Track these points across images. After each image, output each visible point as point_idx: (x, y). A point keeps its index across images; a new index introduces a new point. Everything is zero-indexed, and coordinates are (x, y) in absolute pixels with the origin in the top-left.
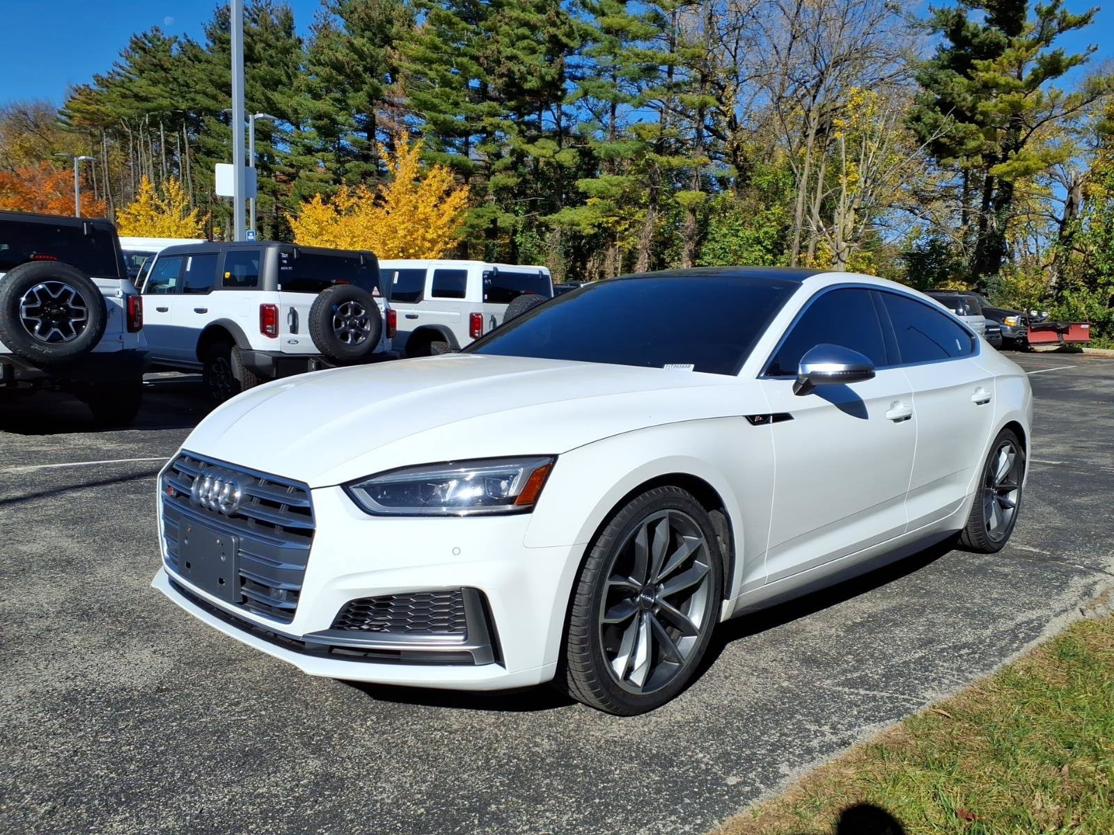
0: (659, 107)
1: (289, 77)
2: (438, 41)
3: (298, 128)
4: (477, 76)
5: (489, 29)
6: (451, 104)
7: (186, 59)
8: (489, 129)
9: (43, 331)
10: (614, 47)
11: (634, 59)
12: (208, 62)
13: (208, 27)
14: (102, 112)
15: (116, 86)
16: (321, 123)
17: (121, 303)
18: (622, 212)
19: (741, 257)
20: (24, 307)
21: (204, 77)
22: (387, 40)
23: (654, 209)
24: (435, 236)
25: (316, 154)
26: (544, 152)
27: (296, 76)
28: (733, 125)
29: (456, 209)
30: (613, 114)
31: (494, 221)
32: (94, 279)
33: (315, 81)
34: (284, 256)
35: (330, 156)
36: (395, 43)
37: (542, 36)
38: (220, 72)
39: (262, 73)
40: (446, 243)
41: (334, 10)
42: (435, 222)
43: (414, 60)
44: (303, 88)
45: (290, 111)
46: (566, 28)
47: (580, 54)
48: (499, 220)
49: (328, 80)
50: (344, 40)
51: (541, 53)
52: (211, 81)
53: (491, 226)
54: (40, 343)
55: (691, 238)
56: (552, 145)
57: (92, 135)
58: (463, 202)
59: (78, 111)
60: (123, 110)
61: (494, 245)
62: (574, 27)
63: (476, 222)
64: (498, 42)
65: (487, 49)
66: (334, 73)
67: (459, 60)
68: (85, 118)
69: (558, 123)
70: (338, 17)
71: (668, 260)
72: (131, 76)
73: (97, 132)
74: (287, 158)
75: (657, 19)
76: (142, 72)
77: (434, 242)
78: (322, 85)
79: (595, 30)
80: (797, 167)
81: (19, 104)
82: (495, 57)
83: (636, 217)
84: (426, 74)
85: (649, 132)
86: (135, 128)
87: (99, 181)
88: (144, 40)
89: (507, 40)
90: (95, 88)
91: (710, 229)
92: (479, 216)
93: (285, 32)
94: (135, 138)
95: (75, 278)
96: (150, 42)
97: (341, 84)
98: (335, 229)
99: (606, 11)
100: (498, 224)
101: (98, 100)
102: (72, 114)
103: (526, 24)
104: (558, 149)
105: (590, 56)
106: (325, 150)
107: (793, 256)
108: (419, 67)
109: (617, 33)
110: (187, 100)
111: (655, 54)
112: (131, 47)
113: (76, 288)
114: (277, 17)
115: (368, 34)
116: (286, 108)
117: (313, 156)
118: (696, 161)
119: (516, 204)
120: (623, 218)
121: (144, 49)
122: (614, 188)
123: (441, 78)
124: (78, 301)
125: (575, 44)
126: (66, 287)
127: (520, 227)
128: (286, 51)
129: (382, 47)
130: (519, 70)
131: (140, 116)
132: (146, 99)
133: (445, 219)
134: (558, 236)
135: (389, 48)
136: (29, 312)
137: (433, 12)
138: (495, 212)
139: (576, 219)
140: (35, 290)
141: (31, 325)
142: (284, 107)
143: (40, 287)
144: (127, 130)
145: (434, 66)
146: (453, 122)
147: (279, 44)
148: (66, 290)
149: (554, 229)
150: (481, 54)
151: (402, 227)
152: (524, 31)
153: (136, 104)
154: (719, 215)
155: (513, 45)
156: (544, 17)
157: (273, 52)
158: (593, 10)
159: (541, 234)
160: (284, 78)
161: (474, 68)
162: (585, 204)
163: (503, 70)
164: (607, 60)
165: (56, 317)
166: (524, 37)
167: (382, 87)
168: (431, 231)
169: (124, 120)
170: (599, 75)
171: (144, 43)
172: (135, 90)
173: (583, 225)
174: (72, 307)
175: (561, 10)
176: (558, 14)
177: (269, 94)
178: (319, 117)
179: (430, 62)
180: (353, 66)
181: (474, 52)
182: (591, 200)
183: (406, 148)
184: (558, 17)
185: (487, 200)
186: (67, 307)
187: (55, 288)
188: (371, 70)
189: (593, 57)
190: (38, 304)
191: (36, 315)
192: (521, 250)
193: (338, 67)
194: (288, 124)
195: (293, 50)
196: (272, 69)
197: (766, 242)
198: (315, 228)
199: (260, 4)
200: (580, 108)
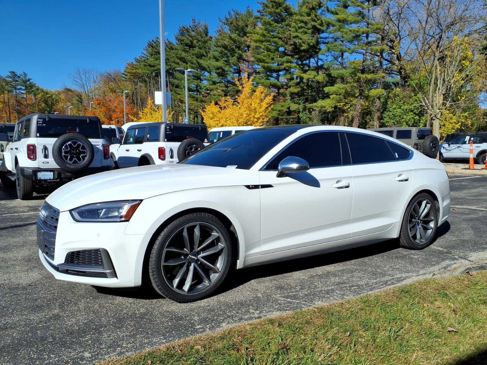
0: (362, 53)
1: (206, 53)
2: (265, 32)
3: (211, 74)
4: (282, 46)
5: (287, 25)
6: (271, 59)
7: (168, 49)
8: (287, 68)
9: (71, 160)
10: (341, 28)
11: (349, 33)
12: (176, 49)
13: (176, 35)
14: (138, 73)
15: (142, 62)
16: (218, 71)
17: (101, 148)
18: (346, 100)
19: (403, 118)
20: (63, 151)
21: (174, 56)
22: (245, 34)
23: (361, 98)
24: (259, 116)
25: (217, 84)
26: (310, 76)
27: (209, 52)
28: (399, 58)
29: (267, 104)
30: (342, 57)
31: (289, 108)
32: (89, 139)
33: (217, 54)
34: (168, 128)
35: (222, 85)
36: (248, 35)
37: (309, 26)
38: (180, 53)
39: (196, 52)
40: (263, 119)
41: (225, 24)
42: (259, 110)
43: (256, 41)
44: (212, 57)
45: (207, 67)
46: (319, 22)
47: (326, 32)
48: (291, 108)
49: (221, 53)
50: (227, 35)
51: (309, 33)
52: (177, 57)
53: (288, 110)
54: (69, 164)
55: (378, 111)
56: (314, 73)
57: (134, 82)
58: (270, 101)
59: (129, 73)
60: (145, 71)
61: (290, 118)
62: (323, 21)
63: (281, 109)
64: (290, 31)
65: (285, 34)
66: (223, 49)
67: (274, 40)
68: (131, 75)
69: (317, 63)
70: (226, 26)
71: (368, 121)
72: (148, 57)
73: (136, 80)
74: (205, 87)
75: (360, 14)
76: (152, 55)
77: (258, 119)
78: (219, 55)
79: (333, 21)
80: (429, 75)
81: (108, 72)
82: (289, 37)
83: (353, 102)
84: (260, 47)
85: (357, 64)
86: (149, 78)
87: (137, 100)
88: (152, 42)
89: (294, 29)
90: (135, 63)
91: (387, 106)
92: (283, 106)
93: (205, 34)
94: (150, 82)
95: (82, 139)
96: (155, 43)
97: (226, 54)
98: (220, 115)
99: (338, 12)
100: (291, 109)
101: (136, 68)
102: (126, 73)
103: (302, 22)
104: (317, 74)
105: (331, 33)
106: (220, 82)
107: (428, 117)
108: (258, 44)
109: (343, 21)
110: (168, 65)
111: (359, 30)
112: (148, 46)
113: (83, 143)
114: (202, 29)
115: (237, 32)
116: (206, 66)
117: (216, 85)
118: (379, 76)
119: (300, 99)
120: (346, 103)
121: (152, 46)
122: (341, 90)
123: (267, 48)
124: (83, 148)
125: (324, 28)
126: (79, 143)
127: (301, 110)
128: (205, 42)
129: (243, 37)
130: (298, 42)
131: (152, 73)
132: (153, 66)
133: (263, 108)
134: (317, 113)
135: (246, 37)
136: (66, 152)
137: (263, 20)
138: (289, 104)
139: (324, 105)
140: (67, 144)
141: (66, 157)
142: (204, 65)
143: (69, 143)
144: (147, 79)
145: (263, 43)
146: (271, 67)
147: (203, 40)
148: (79, 144)
149: (315, 110)
150: (283, 36)
151: (245, 113)
152: (303, 25)
153: (150, 68)
154: (392, 99)
155: (297, 31)
156: (310, 18)
157: (200, 43)
158: (332, 13)
159: (310, 112)
160: (205, 54)
161: (280, 42)
162: (329, 98)
163: (292, 42)
164: (339, 34)
165: (75, 154)
166: (302, 27)
167: (243, 54)
168: (257, 114)
169: (145, 75)
170: (335, 41)
171: (153, 44)
172: (149, 63)
173: (327, 107)
174: (81, 150)
175: (317, 14)
176: (316, 16)
177: (199, 60)
178: (218, 69)
179: (262, 42)
180: (231, 46)
181: (280, 36)
182: (332, 96)
183: (247, 79)
184: (316, 17)
185: (286, 99)
186: (79, 150)
187: (75, 143)
188: (239, 48)
189: (332, 33)
190: (69, 149)
191: (68, 154)
192: (302, 120)
193: (225, 47)
194: (207, 72)
195: (208, 42)
196: (200, 50)
197: (415, 111)
198: (211, 115)
199: (195, 24)
200: (327, 56)
